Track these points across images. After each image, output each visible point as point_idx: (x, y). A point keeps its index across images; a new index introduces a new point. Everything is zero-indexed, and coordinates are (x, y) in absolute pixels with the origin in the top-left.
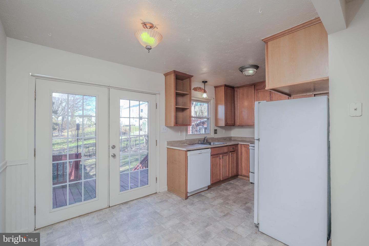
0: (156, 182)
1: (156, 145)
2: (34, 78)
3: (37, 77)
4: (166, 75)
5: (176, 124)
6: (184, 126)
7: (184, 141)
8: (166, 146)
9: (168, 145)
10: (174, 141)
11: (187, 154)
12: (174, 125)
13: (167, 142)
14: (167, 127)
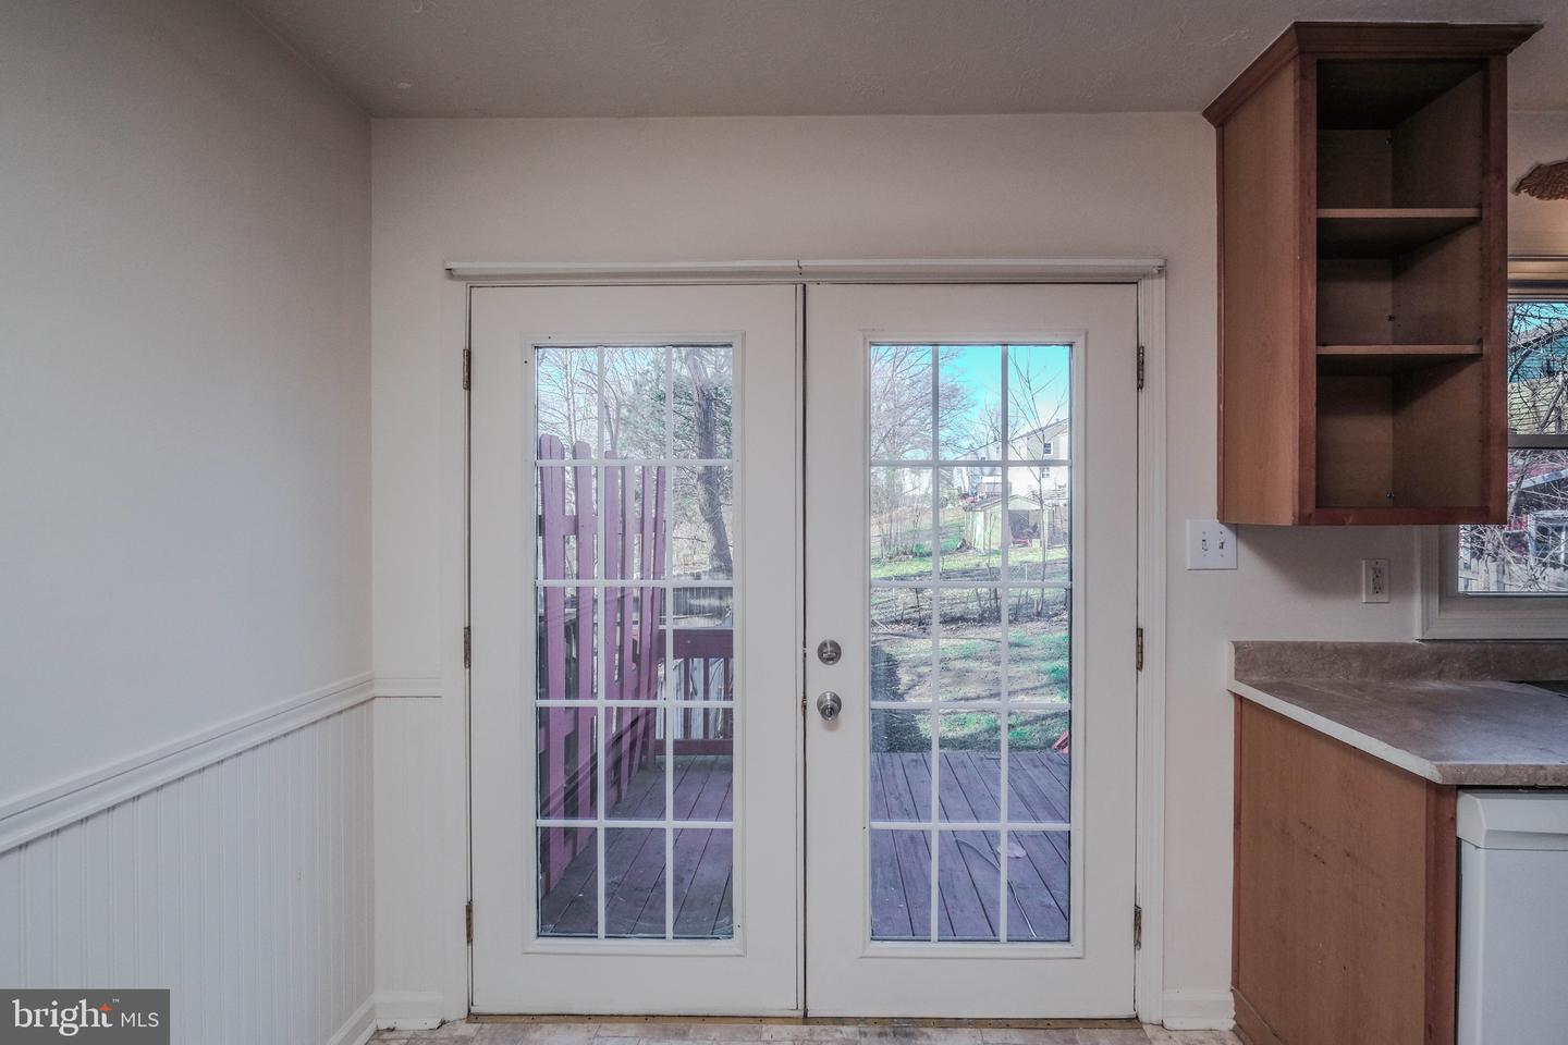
0: (1138, 943)
1: (1140, 666)
2: (461, 286)
3: (474, 281)
4: (1224, 113)
5: (1318, 505)
6: (1416, 528)
7: (1412, 648)
8: (1222, 676)
9: (1240, 675)
10: (1299, 647)
11: (1454, 820)
12: (1303, 519)
13: (1238, 647)
14: (1238, 529)
